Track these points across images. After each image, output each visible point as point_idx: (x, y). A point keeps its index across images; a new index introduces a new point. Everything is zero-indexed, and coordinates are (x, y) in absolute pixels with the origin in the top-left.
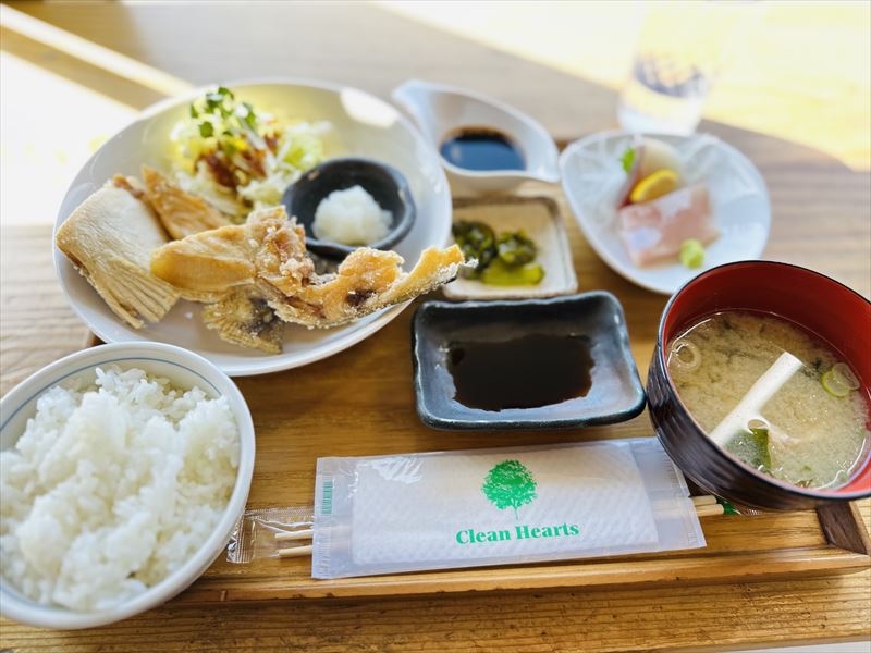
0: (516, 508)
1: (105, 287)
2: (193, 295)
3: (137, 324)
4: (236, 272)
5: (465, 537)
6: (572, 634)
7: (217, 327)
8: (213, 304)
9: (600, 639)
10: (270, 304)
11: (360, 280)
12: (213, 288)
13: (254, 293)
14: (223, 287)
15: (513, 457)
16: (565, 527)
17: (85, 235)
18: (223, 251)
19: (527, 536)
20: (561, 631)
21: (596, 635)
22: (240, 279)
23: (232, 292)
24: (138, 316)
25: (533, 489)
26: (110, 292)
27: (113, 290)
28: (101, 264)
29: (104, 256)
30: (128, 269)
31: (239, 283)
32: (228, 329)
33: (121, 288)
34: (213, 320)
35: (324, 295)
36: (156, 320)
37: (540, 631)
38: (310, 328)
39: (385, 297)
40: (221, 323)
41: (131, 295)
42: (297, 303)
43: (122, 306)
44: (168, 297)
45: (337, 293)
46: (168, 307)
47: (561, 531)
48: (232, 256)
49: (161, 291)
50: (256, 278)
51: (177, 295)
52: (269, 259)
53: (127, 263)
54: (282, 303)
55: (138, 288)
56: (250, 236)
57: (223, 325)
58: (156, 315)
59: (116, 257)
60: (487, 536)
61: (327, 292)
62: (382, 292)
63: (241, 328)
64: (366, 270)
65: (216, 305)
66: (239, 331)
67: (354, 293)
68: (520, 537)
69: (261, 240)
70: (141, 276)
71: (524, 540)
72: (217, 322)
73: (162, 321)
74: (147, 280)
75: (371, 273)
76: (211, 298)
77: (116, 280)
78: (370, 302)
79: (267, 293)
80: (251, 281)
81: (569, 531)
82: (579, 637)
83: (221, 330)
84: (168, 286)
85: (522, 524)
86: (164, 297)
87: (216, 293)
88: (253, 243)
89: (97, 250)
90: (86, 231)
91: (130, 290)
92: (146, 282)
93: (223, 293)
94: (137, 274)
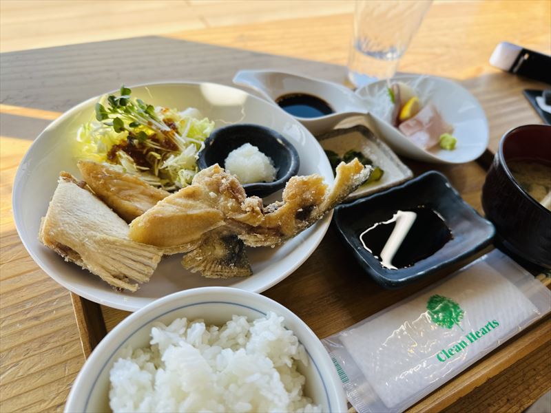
0: (458, 324)
1: (97, 264)
2: (172, 250)
3: (133, 288)
4: (206, 220)
5: (443, 356)
6: (521, 392)
7: (201, 268)
8: (192, 251)
9: (537, 387)
10: (239, 237)
11: (303, 200)
12: (188, 239)
13: (225, 233)
14: (198, 235)
15: (433, 294)
16: (490, 323)
17: (67, 223)
18: (191, 207)
19: (476, 339)
20: (516, 394)
21: (534, 386)
22: (211, 225)
23: (205, 238)
24: (132, 282)
25: (459, 308)
26: (103, 267)
27: (106, 265)
28: (90, 245)
29: (89, 238)
30: (113, 243)
31: (212, 228)
32: (210, 267)
33: (112, 262)
34: (196, 264)
35: (281, 218)
36: (148, 279)
37: (505, 399)
38: (273, 247)
39: (323, 206)
40: (203, 265)
41: (121, 265)
42: (260, 230)
43: (115, 277)
44: (153, 257)
45: (290, 213)
46: (155, 265)
47: (490, 327)
48: (200, 209)
49: (147, 254)
50: (225, 219)
51: (161, 254)
52: (231, 203)
53: (111, 238)
54: (248, 234)
55: (125, 257)
56: (207, 190)
57: (205, 267)
58: (146, 275)
59: (100, 236)
60: (454, 349)
61: (282, 215)
62: (320, 203)
63: (220, 264)
64: (304, 192)
65: (195, 252)
66: (220, 266)
67: (301, 210)
68: (472, 342)
69: (217, 191)
70: (126, 246)
71: (476, 342)
72: (198, 266)
73: (152, 278)
74: (133, 248)
75: (308, 193)
76: (189, 247)
77: (106, 255)
78: (314, 214)
79: (236, 229)
80: (223, 223)
81: (494, 325)
82: (527, 392)
83: (204, 271)
84: (152, 248)
85: (467, 333)
86: (152, 258)
87: (192, 242)
88: (212, 194)
89: (81, 233)
90: (68, 220)
91: (120, 261)
92: (131, 250)
93: (198, 240)
94: (123, 245)
